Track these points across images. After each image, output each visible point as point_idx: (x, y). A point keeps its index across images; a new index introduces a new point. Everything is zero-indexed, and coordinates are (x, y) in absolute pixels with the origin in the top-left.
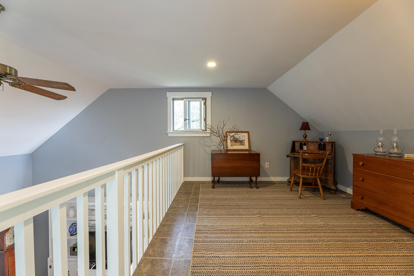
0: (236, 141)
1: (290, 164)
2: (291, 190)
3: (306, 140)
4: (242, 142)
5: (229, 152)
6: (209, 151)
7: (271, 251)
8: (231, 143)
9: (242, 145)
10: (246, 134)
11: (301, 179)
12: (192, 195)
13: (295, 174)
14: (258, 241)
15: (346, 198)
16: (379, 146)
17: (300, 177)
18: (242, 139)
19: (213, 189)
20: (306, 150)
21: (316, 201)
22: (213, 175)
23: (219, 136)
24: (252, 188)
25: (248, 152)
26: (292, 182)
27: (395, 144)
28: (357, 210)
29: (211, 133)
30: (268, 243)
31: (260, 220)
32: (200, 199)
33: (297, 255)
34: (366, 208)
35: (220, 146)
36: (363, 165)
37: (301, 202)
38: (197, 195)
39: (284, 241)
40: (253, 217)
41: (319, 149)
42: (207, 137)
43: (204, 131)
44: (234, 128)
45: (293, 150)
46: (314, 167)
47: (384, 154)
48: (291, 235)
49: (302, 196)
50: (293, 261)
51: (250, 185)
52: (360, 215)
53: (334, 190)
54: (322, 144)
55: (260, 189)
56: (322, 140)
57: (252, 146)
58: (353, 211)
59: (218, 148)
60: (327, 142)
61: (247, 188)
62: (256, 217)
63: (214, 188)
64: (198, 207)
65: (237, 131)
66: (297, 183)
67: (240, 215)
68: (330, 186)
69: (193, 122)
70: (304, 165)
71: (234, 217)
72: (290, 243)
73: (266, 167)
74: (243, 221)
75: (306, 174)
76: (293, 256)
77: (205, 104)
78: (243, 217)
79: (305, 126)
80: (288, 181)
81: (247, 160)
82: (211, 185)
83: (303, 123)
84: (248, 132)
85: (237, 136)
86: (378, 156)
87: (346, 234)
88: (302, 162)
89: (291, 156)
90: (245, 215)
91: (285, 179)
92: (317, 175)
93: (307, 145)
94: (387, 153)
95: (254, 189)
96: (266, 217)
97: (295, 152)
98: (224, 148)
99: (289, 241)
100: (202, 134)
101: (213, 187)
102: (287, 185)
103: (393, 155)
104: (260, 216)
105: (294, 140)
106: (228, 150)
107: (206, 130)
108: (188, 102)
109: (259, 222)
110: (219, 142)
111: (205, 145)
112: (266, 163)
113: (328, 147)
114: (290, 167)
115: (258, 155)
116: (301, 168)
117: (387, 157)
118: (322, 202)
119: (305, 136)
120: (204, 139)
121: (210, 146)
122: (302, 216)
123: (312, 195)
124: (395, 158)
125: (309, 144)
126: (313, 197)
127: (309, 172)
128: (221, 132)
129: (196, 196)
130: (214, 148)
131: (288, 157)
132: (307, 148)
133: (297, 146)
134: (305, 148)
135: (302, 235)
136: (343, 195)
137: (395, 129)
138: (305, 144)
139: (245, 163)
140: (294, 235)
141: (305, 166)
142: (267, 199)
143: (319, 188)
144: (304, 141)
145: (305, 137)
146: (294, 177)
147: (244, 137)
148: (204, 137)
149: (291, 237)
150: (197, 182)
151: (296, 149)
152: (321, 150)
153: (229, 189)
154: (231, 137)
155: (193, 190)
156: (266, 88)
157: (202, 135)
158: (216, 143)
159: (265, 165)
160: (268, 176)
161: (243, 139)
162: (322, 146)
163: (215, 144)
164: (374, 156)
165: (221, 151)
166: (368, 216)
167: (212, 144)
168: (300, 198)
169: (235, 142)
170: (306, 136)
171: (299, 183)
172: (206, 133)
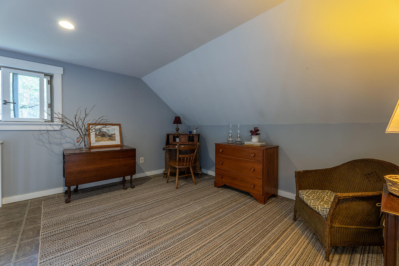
0: (103, 135)
1: (166, 157)
2: (168, 182)
3: (178, 133)
4: (112, 137)
5: (92, 151)
6: (59, 150)
7: (164, 262)
8: (96, 138)
9: (112, 140)
10: (117, 127)
11: (178, 170)
12: (23, 226)
13: (171, 166)
14: (147, 257)
15: (209, 179)
16: (230, 137)
17: (177, 168)
18: (111, 133)
19: (67, 204)
20: (178, 142)
21: (190, 188)
22: (67, 184)
23: (78, 130)
24: (126, 189)
25: (119, 149)
26: (169, 174)
27: (239, 135)
28: (218, 188)
29: (62, 126)
30: (159, 254)
31: (143, 227)
32: (42, 227)
33: (189, 253)
34: (225, 184)
35: (79, 143)
36: (222, 152)
37: (178, 192)
38: (36, 222)
39: (174, 243)
40: (134, 226)
41: (189, 140)
42: (55, 131)
43: (49, 122)
44: (101, 119)
45: (168, 143)
46: (188, 157)
47: (232, 142)
48: (179, 231)
49: (179, 186)
50: (188, 262)
51: (124, 185)
52: (221, 191)
53: (200, 174)
54: (191, 136)
55: (136, 188)
56: (191, 132)
57: (124, 141)
58: (216, 189)
59: (75, 145)
60: (195, 134)
61: (120, 191)
62: (138, 224)
63: (69, 202)
64: (39, 244)
65: (106, 123)
66: (173, 174)
67: (117, 229)
68: (198, 172)
69: (22, 107)
70: (181, 156)
71: (108, 236)
72: (181, 242)
73: (141, 162)
74: (121, 237)
75: (181, 165)
76: (186, 257)
77: (50, 83)
78: (121, 231)
79: (177, 120)
80: (164, 174)
81: (119, 158)
82: (63, 199)
83: (176, 117)
84: (119, 125)
85: (104, 130)
86: (229, 144)
87: (218, 212)
88: (178, 154)
89: (166, 149)
90: (123, 227)
91: (161, 171)
92: (190, 164)
93: (180, 138)
94: (234, 141)
95: (130, 190)
96: (149, 220)
97: (169, 144)
98: (85, 145)
99: (179, 240)
100: (45, 126)
101: (67, 202)
102: (162, 177)
103: (238, 143)
104: (142, 222)
105: (168, 133)
106: (91, 148)
107: (52, 121)
108: (11, 74)
109: (143, 230)
110: (78, 138)
111: (49, 142)
112: (141, 158)
113: (196, 139)
114: (166, 159)
115: (134, 150)
116: (177, 160)
117: (234, 144)
118: (195, 187)
119: (177, 129)
120: (48, 133)
121: (61, 144)
122: (183, 207)
123: (186, 183)
124: (239, 145)
125: (181, 136)
126: (186, 184)
127: (184, 163)
128: (80, 123)
129: (33, 224)
130: (67, 146)
131: (164, 149)
132: (180, 140)
133: (171, 138)
134: (178, 140)
135: (188, 227)
136: (206, 177)
137: (239, 125)
138: (178, 137)
139: (117, 161)
140: (181, 230)
141: (181, 158)
142: (147, 198)
143: (191, 175)
144: (177, 133)
145: (178, 131)
146: (171, 168)
147: (115, 130)
148: (48, 131)
149: (179, 234)
150: (35, 200)
151: (170, 141)
152: (190, 141)
153: (95, 198)
154: (96, 130)
155: (26, 216)
156: (140, 78)
157: (43, 128)
158: (72, 139)
159: (140, 160)
160: (144, 172)
161: (113, 133)
162: (191, 138)
163: (68, 140)
164: (227, 144)
165: (80, 149)
166: (226, 191)
167: (63, 141)
168: (177, 188)
169: (102, 137)
170: (179, 129)
171: (176, 173)
172: (53, 125)
